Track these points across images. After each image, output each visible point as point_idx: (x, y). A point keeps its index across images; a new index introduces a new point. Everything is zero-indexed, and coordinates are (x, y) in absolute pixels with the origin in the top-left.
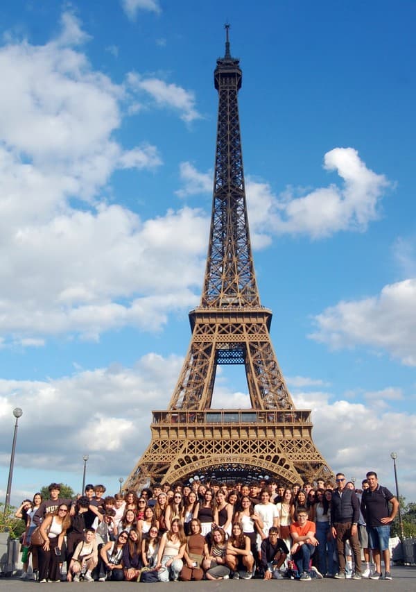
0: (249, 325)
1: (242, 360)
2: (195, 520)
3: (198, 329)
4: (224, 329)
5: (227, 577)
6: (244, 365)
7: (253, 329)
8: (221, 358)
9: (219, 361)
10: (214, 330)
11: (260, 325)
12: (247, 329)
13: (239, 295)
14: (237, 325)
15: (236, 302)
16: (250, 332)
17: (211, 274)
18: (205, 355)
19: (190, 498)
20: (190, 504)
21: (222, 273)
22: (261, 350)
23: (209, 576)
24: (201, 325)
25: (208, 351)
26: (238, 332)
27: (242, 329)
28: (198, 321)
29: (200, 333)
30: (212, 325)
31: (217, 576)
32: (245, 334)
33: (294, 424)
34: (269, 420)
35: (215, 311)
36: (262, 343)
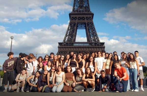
0: (87, 17)
1: (85, 28)
2: (69, 66)
3: (72, 18)
4: (79, 18)
5: (83, 90)
6: (85, 29)
7: (88, 18)
8: (78, 27)
9: (78, 28)
10: (76, 19)
11: (90, 17)
12: (86, 19)
13: (84, 8)
14: (83, 17)
15: (83, 10)
16: (87, 20)
17: (76, 2)
18: (74, 26)
19: (67, 57)
20: (67, 59)
21: (79, 2)
22: (90, 25)
23: (75, 90)
24: (72, 17)
25: (74, 25)
26: (83, 20)
27: (85, 18)
28: (72, 16)
29: (72, 20)
30: (76, 17)
31: (78, 90)
32: (86, 20)
33: (99, 47)
34: (92, 45)
35: (77, 13)
36: (91, 23)
